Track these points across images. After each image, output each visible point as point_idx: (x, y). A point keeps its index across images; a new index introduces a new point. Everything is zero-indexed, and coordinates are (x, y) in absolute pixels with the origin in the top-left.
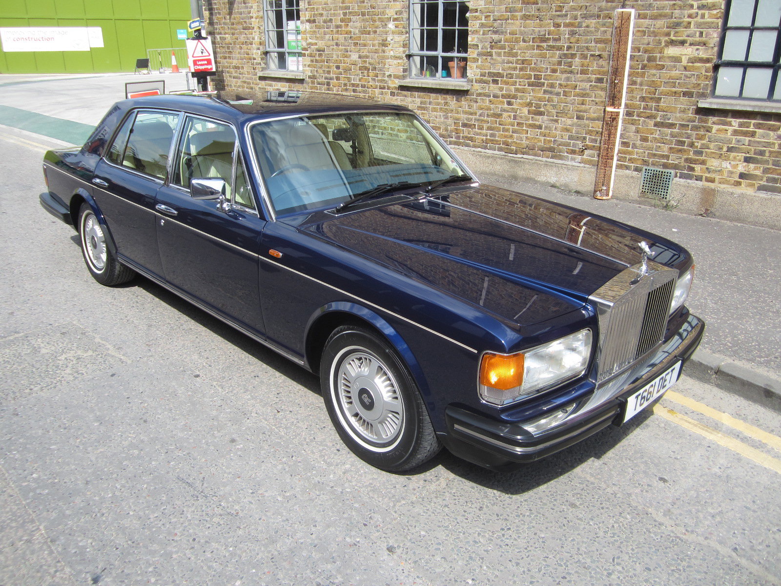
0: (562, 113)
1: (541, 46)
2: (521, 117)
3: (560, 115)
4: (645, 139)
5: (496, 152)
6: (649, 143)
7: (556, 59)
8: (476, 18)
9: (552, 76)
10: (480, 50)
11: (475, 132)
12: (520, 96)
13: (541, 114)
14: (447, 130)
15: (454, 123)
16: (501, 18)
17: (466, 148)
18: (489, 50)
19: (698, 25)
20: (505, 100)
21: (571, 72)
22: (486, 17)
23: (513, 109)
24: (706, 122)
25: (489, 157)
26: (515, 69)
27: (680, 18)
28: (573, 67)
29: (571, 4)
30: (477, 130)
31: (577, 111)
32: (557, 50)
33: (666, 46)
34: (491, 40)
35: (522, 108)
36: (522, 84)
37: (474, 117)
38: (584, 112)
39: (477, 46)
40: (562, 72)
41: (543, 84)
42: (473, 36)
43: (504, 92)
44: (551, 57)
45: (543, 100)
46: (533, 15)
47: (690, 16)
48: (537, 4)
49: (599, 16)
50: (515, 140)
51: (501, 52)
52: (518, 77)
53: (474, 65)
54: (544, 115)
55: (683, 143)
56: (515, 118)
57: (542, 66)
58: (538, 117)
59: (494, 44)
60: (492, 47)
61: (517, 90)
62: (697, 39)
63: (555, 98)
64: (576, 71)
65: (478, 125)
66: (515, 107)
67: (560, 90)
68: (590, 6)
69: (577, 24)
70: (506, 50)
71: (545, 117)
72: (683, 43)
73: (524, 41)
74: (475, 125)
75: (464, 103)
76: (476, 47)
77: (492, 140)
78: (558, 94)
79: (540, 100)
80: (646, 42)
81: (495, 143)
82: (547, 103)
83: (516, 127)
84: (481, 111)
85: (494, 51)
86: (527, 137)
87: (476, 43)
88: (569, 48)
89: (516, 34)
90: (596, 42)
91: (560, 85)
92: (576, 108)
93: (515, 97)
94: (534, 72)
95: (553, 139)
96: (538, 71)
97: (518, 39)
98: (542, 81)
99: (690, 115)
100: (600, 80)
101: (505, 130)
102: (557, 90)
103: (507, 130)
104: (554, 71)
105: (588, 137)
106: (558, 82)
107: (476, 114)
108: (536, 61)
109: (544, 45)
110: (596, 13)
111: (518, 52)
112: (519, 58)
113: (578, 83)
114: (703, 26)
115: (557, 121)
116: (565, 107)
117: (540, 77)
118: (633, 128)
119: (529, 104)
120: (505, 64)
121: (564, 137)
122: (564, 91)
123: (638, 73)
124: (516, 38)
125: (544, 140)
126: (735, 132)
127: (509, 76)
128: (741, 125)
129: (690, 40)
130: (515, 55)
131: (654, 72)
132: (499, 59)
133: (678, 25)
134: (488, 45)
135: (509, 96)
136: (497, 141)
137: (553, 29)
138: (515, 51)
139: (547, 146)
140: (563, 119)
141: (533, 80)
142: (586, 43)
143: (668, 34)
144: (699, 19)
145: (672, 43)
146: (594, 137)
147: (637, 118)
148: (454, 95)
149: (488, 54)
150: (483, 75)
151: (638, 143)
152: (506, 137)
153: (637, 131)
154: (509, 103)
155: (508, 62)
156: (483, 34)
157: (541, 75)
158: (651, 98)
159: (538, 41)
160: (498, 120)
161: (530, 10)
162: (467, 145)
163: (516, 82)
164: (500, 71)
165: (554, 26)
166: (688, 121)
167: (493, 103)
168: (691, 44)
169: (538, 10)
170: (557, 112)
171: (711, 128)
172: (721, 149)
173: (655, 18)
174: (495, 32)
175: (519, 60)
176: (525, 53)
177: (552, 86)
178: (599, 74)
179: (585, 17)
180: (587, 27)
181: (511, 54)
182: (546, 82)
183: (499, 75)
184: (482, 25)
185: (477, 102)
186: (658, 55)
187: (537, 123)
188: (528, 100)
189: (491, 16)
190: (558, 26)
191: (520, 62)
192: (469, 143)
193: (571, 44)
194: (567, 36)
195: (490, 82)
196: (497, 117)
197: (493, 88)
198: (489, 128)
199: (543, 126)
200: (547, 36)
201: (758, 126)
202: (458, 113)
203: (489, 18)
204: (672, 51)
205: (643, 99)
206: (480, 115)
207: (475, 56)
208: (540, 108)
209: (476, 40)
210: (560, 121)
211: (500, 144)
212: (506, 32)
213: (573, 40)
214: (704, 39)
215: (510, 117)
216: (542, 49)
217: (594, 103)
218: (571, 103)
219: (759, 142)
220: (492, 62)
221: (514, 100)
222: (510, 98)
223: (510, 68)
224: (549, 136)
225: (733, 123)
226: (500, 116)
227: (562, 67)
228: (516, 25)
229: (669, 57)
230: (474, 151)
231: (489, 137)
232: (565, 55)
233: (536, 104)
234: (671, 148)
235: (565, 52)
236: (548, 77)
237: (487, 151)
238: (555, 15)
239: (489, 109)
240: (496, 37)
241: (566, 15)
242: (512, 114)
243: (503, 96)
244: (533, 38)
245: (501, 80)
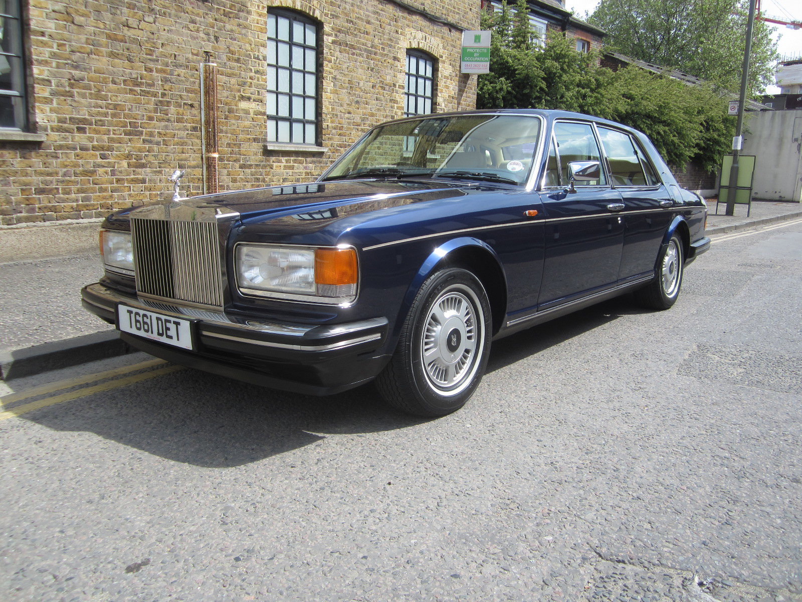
0: (164, 163)
1: (135, 91)
2: (121, 172)
3: (162, 166)
4: (234, 181)
5: (93, 220)
6: (238, 183)
7: (151, 106)
8: (44, 44)
9: (150, 123)
10: (54, 87)
11: (60, 198)
12: (117, 148)
13: (143, 166)
14: (9, 202)
15: (22, 190)
16: (82, 51)
17: (48, 223)
18: (68, 89)
19: (257, 86)
20: (98, 153)
21: (168, 120)
22: (59, 45)
23: (109, 162)
24: (268, 161)
25: (86, 228)
26: (106, 115)
27: (245, 79)
28: (170, 115)
29: (161, 50)
30: (62, 196)
31: (179, 160)
32: (152, 96)
33: (239, 100)
34: (69, 76)
35: (121, 162)
36: (117, 132)
37: (53, 178)
38: (186, 160)
39: (49, 81)
40: (159, 120)
41: (141, 133)
42: (42, 68)
43: (95, 143)
44: (148, 103)
45: (144, 150)
46: (122, 55)
47: (251, 78)
48: (126, 42)
49: (187, 67)
50: (116, 200)
51: (85, 93)
52: (110, 124)
53: (47, 108)
54: (146, 167)
55: (258, 180)
56: (113, 173)
57: (138, 112)
58: (139, 170)
59: (74, 82)
60: (71, 86)
61: (111, 140)
62: (256, 96)
63: (155, 148)
64: (173, 120)
65: (63, 189)
66: (112, 160)
67: (159, 139)
68: (179, 55)
69: (169, 71)
70: (93, 92)
71: (148, 170)
72: (249, 99)
73: (114, 82)
74: (58, 189)
75: (36, 160)
76: (48, 83)
77: (87, 205)
78: (158, 143)
79: (140, 150)
80: (225, 95)
81: (91, 208)
82: (147, 153)
83: (115, 185)
84: (65, 170)
85: (75, 91)
86: (130, 195)
87: (47, 78)
88: (163, 95)
89: (104, 74)
90: (188, 92)
91: (159, 133)
92: (177, 157)
93: (110, 149)
94: (129, 119)
95: (159, 192)
96: (134, 118)
97: (108, 80)
98: (141, 129)
99: (260, 157)
100: (195, 129)
101: (102, 190)
102: (157, 139)
103: (106, 190)
104: (151, 119)
105: (191, 184)
106: (157, 130)
107: (57, 173)
108: (130, 107)
109: (138, 89)
110: (184, 63)
111: (108, 95)
112: (110, 102)
113: (176, 132)
114: (259, 87)
115: (160, 172)
116: (167, 157)
117: (137, 125)
118: (225, 171)
119: (128, 156)
120: (93, 109)
121: (170, 188)
122: (164, 140)
123: (223, 123)
124: (105, 78)
125: (150, 194)
126: (286, 167)
127: (100, 123)
128: (287, 161)
129: (253, 97)
130: (105, 98)
131: (233, 122)
132: (83, 101)
133: (245, 83)
134: (65, 81)
135: (102, 148)
136: (93, 205)
137: (145, 73)
138: (103, 93)
139: (154, 200)
140: (167, 170)
141: (129, 128)
142: (178, 92)
143: (239, 91)
144: (255, 81)
145: (242, 98)
146: (196, 185)
147: (227, 163)
148: (17, 149)
149: (68, 94)
150: (60, 121)
151: (231, 184)
152: (104, 198)
153: (229, 175)
154: (103, 157)
155: (97, 106)
156: (58, 67)
157: (138, 123)
158: (235, 145)
159: (131, 84)
160: (91, 178)
161: (119, 48)
162: (50, 219)
163: (109, 131)
164: (87, 117)
165: (146, 70)
166: (260, 162)
167: (81, 158)
168: (254, 100)
169: (128, 49)
170: (159, 163)
171: (272, 165)
172: (279, 181)
173: (229, 75)
174: (76, 67)
175: (110, 104)
176: (117, 96)
177: (151, 134)
178: (193, 123)
179: (177, 66)
180: (179, 75)
181: (98, 96)
182: (144, 130)
183: (84, 121)
184: (54, 55)
185: (57, 157)
186: (235, 107)
187: (140, 177)
188: (127, 152)
189: (67, 46)
190: (151, 71)
191: (111, 107)
192: (51, 215)
193: (165, 92)
194: (160, 83)
195: (74, 130)
196: (89, 174)
197: (80, 139)
198: (80, 191)
199: (147, 180)
200: (139, 80)
201: (295, 161)
202: (27, 175)
203: (64, 48)
204: (243, 105)
205: (229, 145)
206: (65, 175)
207: (47, 94)
208: (141, 159)
209: (46, 73)
210: (163, 172)
211: (98, 208)
212: (90, 69)
213: (166, 87)
214: (260, 97)
215: (106, 173)
216: (136, 94)
217: (192, 151)
218: (172, 152)
219: (296, 173)
220: (74, 104)
221: (110, 153)
222: (104, 150)
223: (99, 114)
224: (155, 189)
225: (283, 161)
226: (93, 173)
227: (159, 114)
228: (101, 62)
229: (242, 109)
230: (61, 224)
231: (80, 203)
232: (161, 102)
233: (136, 155)
234: (252, 185)
235: (161, 99)
236: (146, 126)
237: (81, 221)
238: (146, 59)
239: (76, 165)
240: (77, 73)
241: (157, 61)
242: (109, 169)
243: (94, 148)
244: (125, 81)
245: (90, 128)
